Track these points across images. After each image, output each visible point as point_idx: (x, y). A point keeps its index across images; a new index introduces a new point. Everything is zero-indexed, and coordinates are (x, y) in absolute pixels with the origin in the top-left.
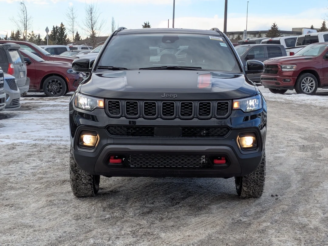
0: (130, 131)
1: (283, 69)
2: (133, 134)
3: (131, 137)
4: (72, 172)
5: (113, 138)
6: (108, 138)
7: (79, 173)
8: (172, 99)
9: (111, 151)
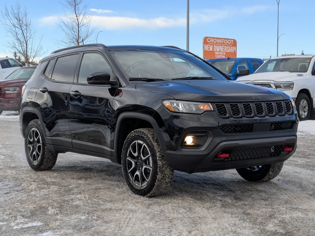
0: (237, 129)
1: (6, 92)
2: (240, 131)
3: (238, 134)
4: (160, 173)
5: (226, 136)
6: (221, 136)
7: (165, 173)
8: (259, 100)
9: (225, 147)
